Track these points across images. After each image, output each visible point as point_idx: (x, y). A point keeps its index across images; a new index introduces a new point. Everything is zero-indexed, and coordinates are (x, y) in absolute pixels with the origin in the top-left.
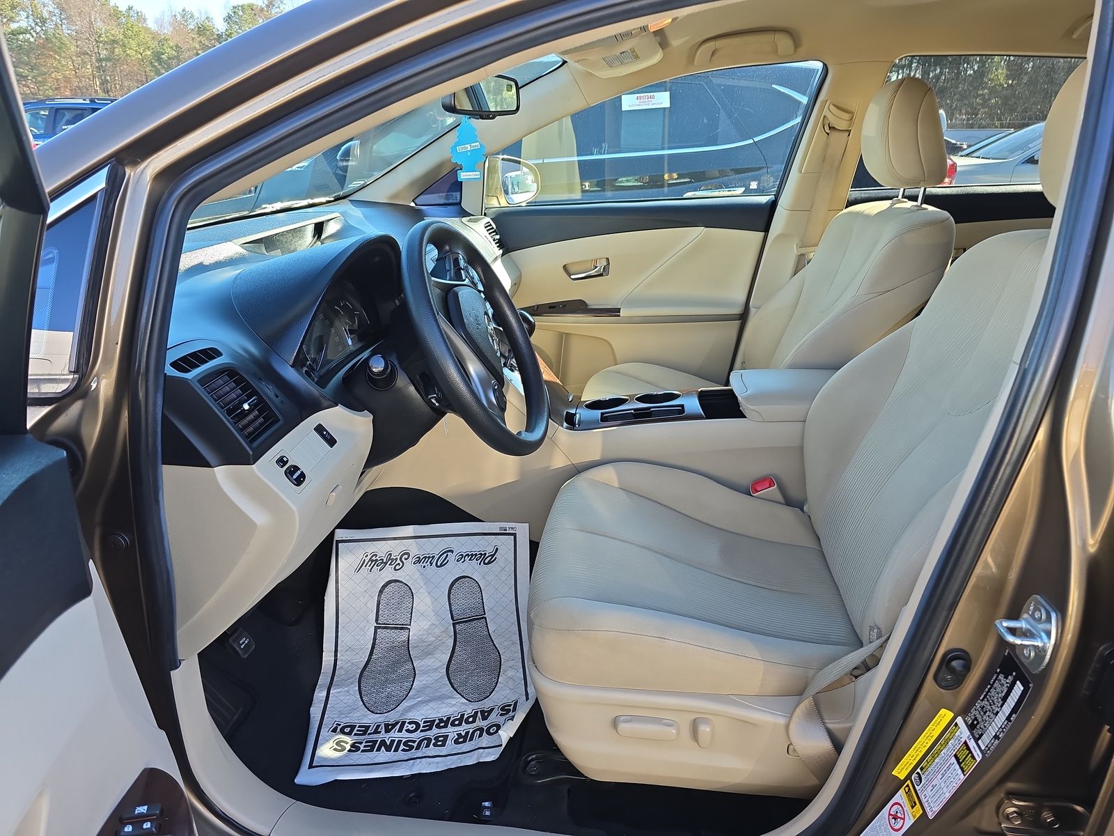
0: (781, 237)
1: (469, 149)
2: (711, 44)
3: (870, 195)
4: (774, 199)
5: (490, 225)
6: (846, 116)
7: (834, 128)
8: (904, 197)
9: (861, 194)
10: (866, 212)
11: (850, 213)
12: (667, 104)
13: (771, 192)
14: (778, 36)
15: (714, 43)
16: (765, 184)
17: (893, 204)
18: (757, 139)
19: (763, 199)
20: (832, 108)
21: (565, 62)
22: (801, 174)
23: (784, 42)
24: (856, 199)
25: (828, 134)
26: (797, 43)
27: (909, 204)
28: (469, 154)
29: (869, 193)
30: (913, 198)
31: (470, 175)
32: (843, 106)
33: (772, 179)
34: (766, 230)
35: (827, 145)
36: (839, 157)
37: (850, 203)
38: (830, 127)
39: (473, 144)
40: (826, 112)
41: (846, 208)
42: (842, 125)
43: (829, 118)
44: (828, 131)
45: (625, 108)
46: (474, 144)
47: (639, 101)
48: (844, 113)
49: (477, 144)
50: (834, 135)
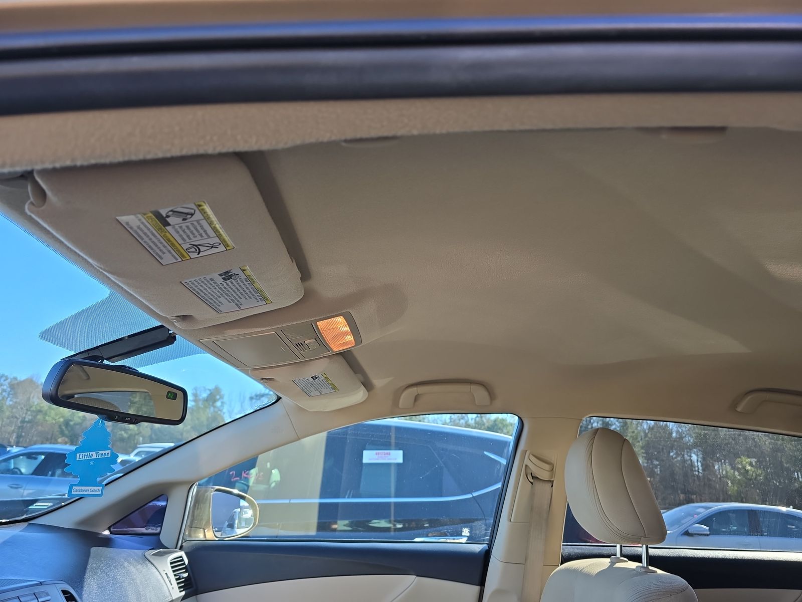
0: (498, 592)
1: (94, 457)
2: (414, 391)
3: (583, 551)
4: (487, 548)
5: (182, 560)
6: (547, 467)
7: (537, 478)
8: (622, 555)
9: (573, 548)
10: (586, 570)
11: (567, 570)
12: (400, 460)
13: (484, 540)
14: (474, 388)
15: (416, 389)
16: (477, 532)
17: (612, 563)
18: (475, 494)
19: (477, 548)
20: (532, 458)
21: (279, 399)
22: (510, 523)
23: (480, 394)
24: (570, 554)
25: (532, 483)
26: (492, 396)
27: (633, 565)
28: (92, 463)
29: (581, 549)
30: (637, 558)
31: (86, 491)
32: (541, 457)
33: (484, 527)
34: (482, 583)
35: (532, 494)
36: (546, 507)
37: (565, 560)
38: (532, 477)
39: (101, 452)
40: (527, 462)
41: (562, 563)
42: (544, 475)
43: (530, 467)
44: (532, 481)
45: (365, 461)
46: (104, 452)
47: (378, 456)
48: (544, 464)
49: (107, 452)
50: (538, 486)
